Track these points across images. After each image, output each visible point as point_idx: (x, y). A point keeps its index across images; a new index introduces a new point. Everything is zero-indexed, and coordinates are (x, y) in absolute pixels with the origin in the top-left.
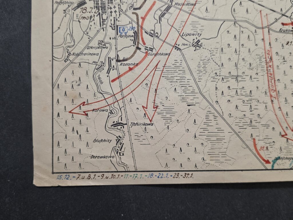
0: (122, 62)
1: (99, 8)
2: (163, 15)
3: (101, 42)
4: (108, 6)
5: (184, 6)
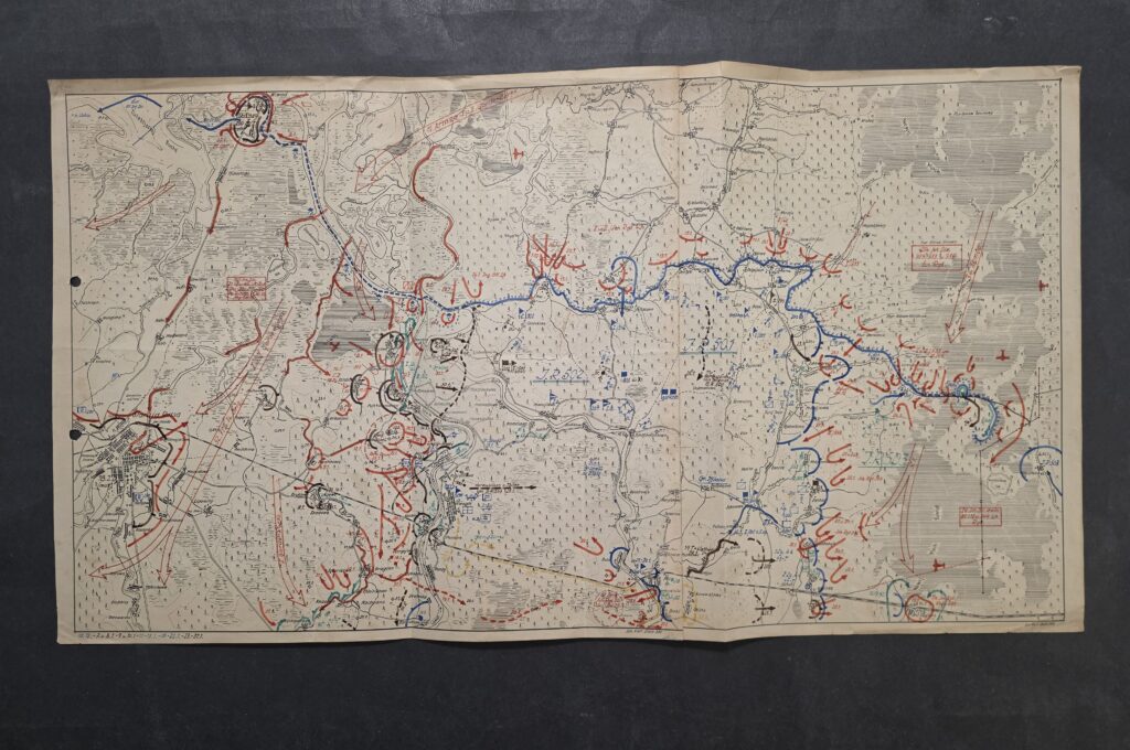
0: (138, 528)
1: (116, 476)
4: (125, 475)
5: (197, 474)
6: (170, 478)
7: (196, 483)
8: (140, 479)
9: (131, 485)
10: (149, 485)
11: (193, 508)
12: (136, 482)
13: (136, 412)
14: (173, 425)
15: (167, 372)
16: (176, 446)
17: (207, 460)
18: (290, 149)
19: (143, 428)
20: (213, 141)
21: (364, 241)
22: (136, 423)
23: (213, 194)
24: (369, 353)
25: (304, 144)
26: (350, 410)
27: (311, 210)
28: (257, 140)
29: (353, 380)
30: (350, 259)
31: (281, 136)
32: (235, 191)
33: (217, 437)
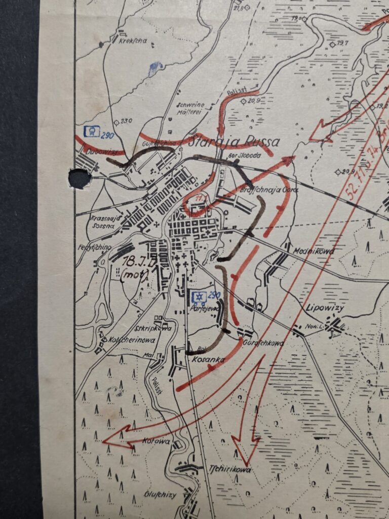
0: (196, 356)
1: (156, 257)
2: (271, 271)
3: (159, 319)
4: (172, 255)
5: (311, 255)
6: (261, 262)
7: (311, 273)
8: (201, 263)
9: (183, 275)
10: (219, 274)
11: (304, 320)
12: (193, 269)
13: (194, 137)
14: (265, 162)
15: (254, 61)
16: (273, 201)
17: (336, 229)
19: (208, 167)
22: (197, 157)
33: (351, 186)
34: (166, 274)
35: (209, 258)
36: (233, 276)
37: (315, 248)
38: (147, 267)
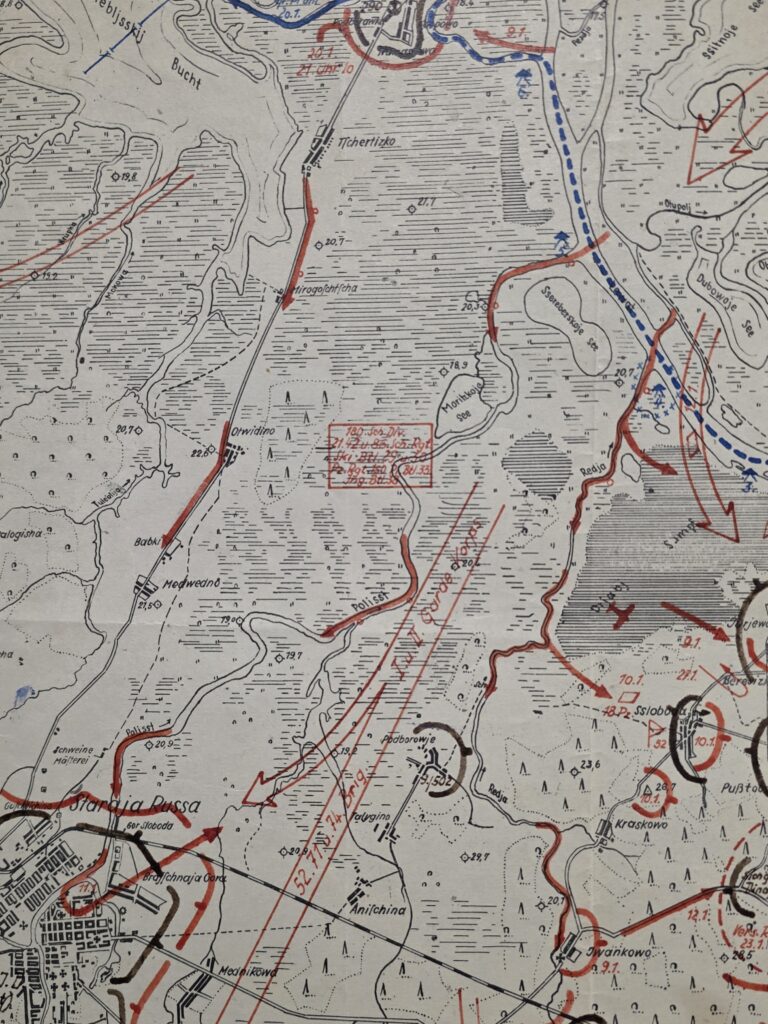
1: (23, 974)
2: (187, 1001)
4: (46, 971)
5: (244, 977)
6: (172, 987)
7: (244, 1004)
8: (87, 985)
9: (62, 1003)
10: (113, 1003)
12: (76, 994)
13: (78, 797)
14: (180, 836)
15: (166, 683)
16: (191, 894)
17: (276, 939)
18: (507, 74)
19: (98, 841)
20: (299, 56)
21: (712, 319)
22: (81, 827)
23: (295, 198)
24: (720, 635)
25: (547, 57)
26: (671, 800)
27: (562, 236)
28: (419, 50)
29: (675, 712)
30: (668, 370)
31: (483, 36)
32: (355, 189)
33: (302, 873)
34: (37, 999)
35: (99, 979)
36: (133, 1006)
37: (250, 968)
38: (9, 989)
